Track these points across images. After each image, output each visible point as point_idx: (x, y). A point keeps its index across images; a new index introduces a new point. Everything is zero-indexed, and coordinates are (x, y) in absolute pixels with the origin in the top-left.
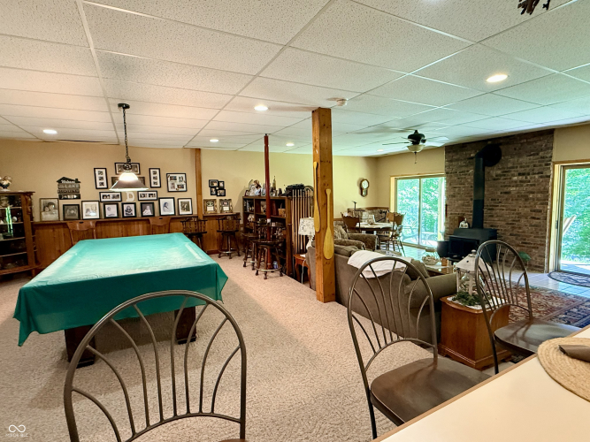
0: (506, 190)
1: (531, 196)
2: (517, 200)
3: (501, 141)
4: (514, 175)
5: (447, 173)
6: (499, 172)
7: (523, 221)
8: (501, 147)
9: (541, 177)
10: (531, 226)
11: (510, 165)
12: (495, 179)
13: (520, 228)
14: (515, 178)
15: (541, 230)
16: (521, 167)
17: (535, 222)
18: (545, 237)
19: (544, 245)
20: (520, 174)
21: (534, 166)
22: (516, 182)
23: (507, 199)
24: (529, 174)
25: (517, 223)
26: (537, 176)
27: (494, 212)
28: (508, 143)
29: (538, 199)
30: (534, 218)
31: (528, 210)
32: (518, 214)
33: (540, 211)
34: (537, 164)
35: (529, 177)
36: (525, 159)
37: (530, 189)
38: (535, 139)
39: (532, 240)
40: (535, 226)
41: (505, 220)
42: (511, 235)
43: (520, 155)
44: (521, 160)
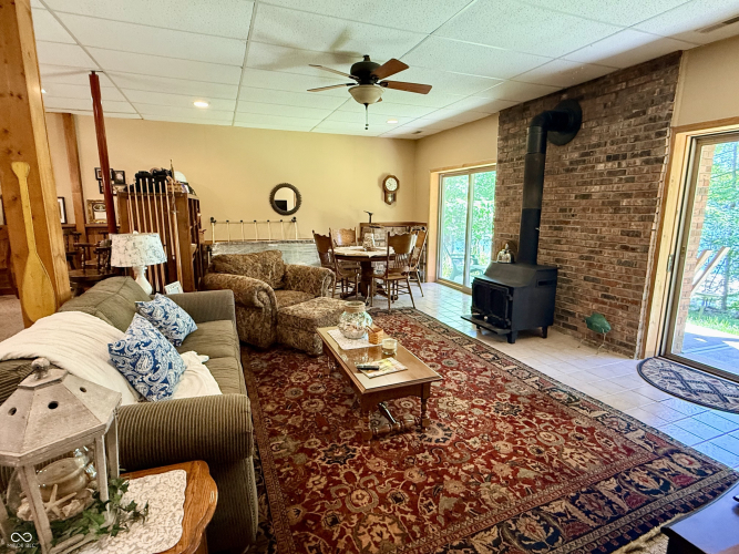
0: (584, 190)
1: (624, 203)
2: (600, 211)
3: (583, 91)
4: (598, 161)
5: (500, 162)
6: (576, 155)
7: (607, 252)
8: (582, 104)
9: (647, 162)
10: (620, 263)
11: (594, 140)
12: (568, 171)
13: (601, 267)
14: (601, 167)
15: (635, 273)
16: (612, 144)
17: (628, 255)
18: (640, 288)
19: (637, 303)
20: (609, 158)
21: (637, 139)
22: (601, 174)
23: (584, 210)
24: (624, 157)
25: (596, 257)
26: (638, 161)
27: (563, 234)
28: (595, 95)
29: (637, 210)
30: (625, 248)
31: (617, 230)
32: (600, 239)
33: (637, 234)
34: (642, 134)
35: (624, 164)
36: (620, 126)
37: (625, 187)
38: (643, 79)
39: (620, 293)
40: (626, 263)
41: (577, 251)
42: (585, 279)
43: (612, 118)
44: (614, 127)
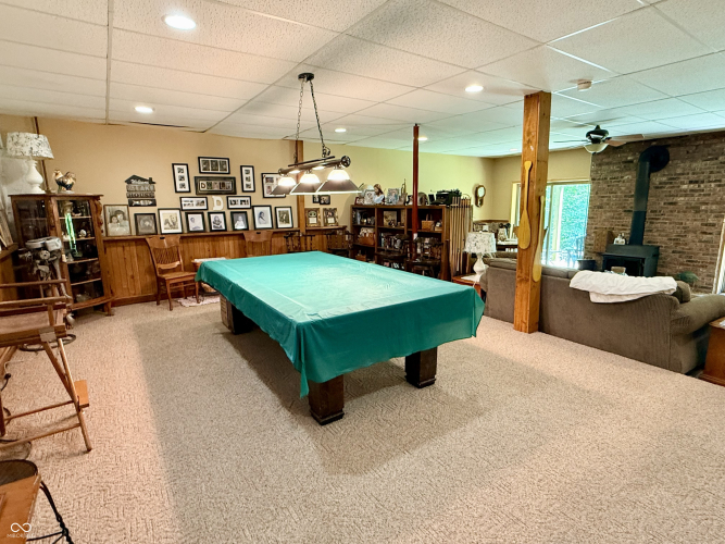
0: (671, 200)
1: (703, 207)
2: (685, 212)
3: (670, 142)
4: (683, 183)
5: (593, 179)
6: (664, 179)
7: (690, 236)
8: (670, 150)
9: (719, 186)
10: (700, 241)
11: (679, 171)
12: (657, 188)
13: (686, 244)
14: (685, 187)
15: (713, 247)
16: (694, 174)
17: (705, 237)
18: (716, 255)
19: (714, 263)
20: (691, 182)
21: (711, 172)
22: (685, 191)
23: (671, 211)
24: (703, 182)
25: (682, 239)
26: (713, 185)
27: (653, 226)
28: (679, 145)
29: (712, 212)
30: (705, 233)
31: (699, 223)
32: (684, 228)
33: (714, 225)
34: (715, 170)
35: (702, 186)
36: (698, 165)
37: (704, 199)
38: (715, 141)
39: (700, 258)
40: (705, 242)
41: (666, 236)
42: (673, 252)
43: (693, 159)
44: (694, 165)
